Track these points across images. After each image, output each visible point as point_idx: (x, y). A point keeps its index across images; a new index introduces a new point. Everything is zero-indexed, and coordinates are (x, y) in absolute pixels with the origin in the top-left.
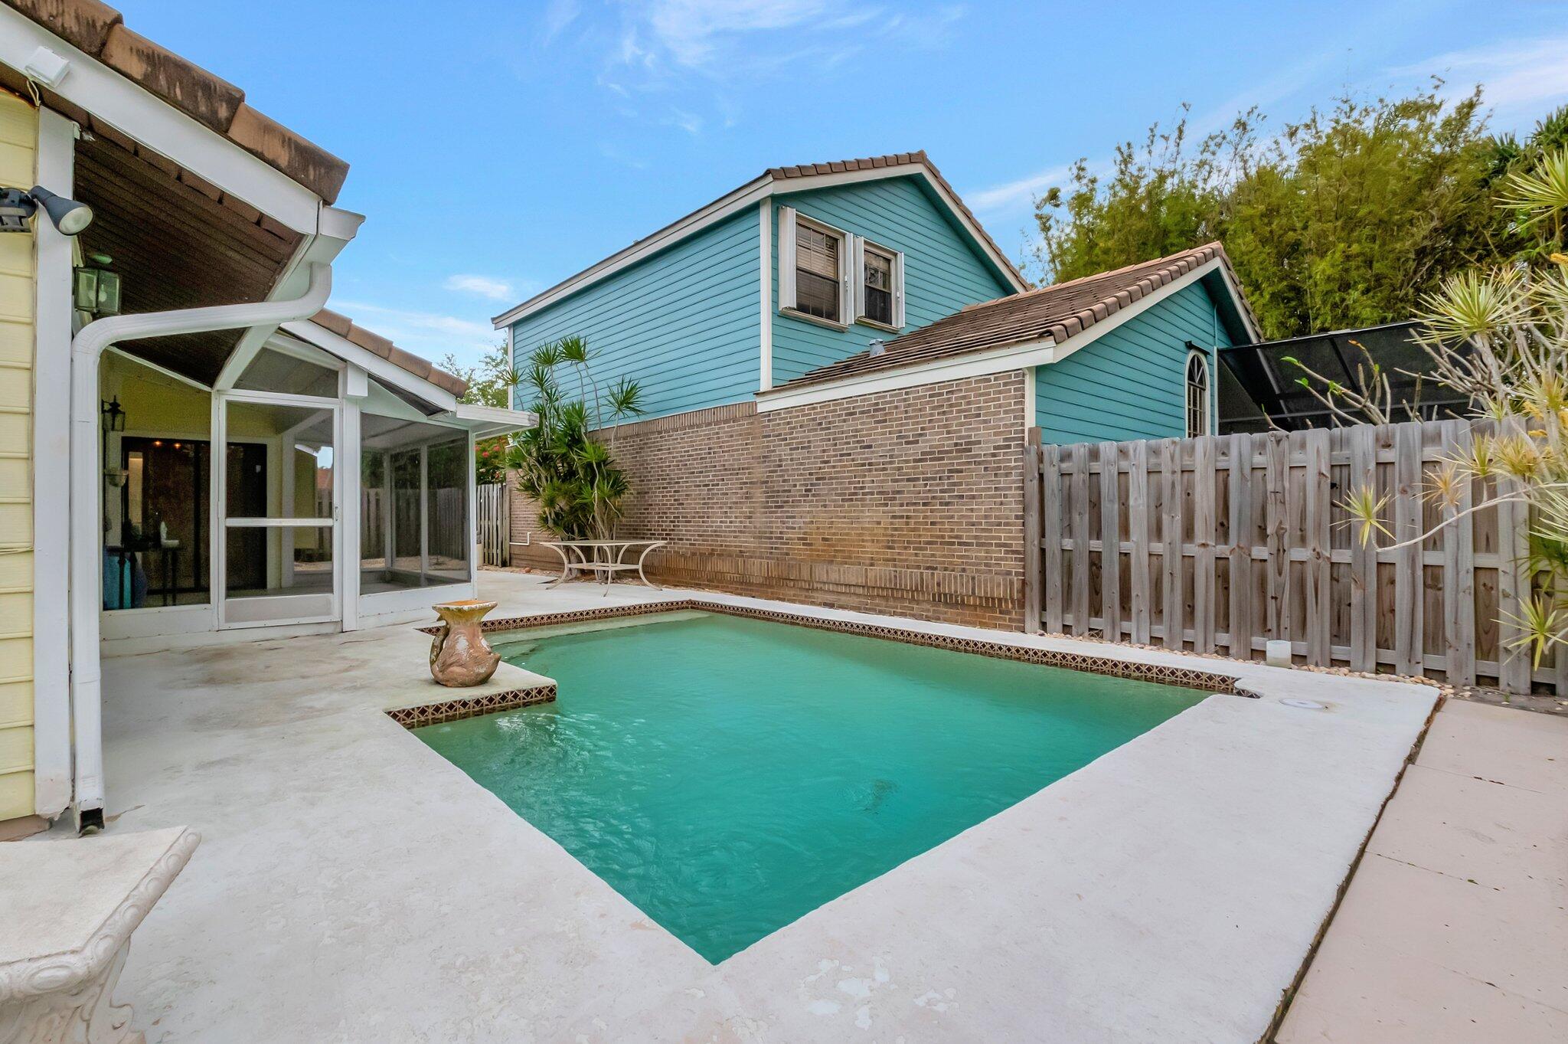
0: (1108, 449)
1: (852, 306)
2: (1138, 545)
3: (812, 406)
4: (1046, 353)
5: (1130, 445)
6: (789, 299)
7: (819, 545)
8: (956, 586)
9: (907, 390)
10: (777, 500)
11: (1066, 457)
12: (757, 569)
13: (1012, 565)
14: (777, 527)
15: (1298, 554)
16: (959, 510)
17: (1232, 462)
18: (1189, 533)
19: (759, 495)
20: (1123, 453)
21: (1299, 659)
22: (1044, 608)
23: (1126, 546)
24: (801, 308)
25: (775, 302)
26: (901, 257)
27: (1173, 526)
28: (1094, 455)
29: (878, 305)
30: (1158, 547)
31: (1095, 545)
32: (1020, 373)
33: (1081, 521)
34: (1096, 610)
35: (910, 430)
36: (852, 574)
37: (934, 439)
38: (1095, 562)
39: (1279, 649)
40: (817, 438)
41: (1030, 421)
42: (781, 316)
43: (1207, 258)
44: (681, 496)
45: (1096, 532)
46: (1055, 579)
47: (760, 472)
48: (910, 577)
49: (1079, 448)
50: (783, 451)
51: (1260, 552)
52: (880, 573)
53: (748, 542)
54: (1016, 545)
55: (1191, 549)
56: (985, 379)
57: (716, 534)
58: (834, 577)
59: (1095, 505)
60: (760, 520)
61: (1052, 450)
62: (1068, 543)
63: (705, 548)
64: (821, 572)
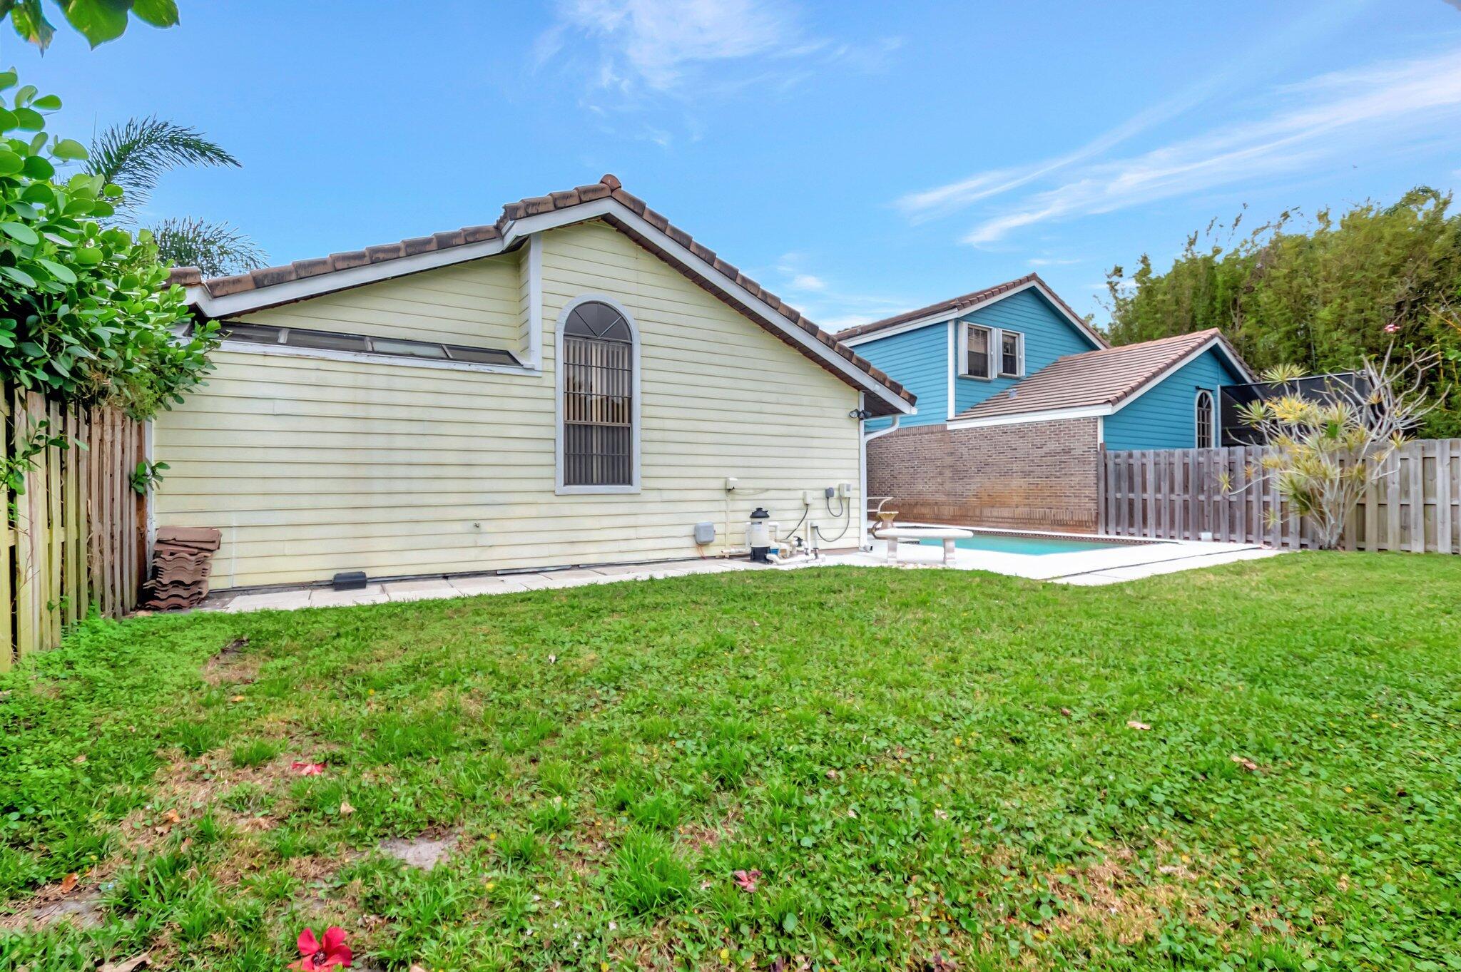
0: (1137, 453)
1: (995, 368)
2: (1150, 495)
3: (982, 428)
4: (1108, 410)
5: (1146, 452)
6: (963, 370)
7: (986, 498)
8: (1064, 516)
9: (1037, 423)
10: (959, 473)
11: (1117, 456)
12: (947, 511)
13: (1092, 506)
14: (959, 487)
15: (1217, 498)
16: (1065, 480)
17: (1189, 460)
18: (1172, 490)
19: (948, 473)
20: (1143, 455)
21: (1215, 540)
22: (1107, 524)
23: (1145, 496)
24: (970, 373)
25: (956, 371)
26: (1022, 335)
27: (1165, 487)
28: (1130, 456)
29: (1009, 363)
30: (1159, 496)
31: (1131, 496)
32: (1096, 418)
33: (1125, 485)
34: (1131, 525)
35: (1038, 442)
36: (1006, 512)
37: (1051, 446)
38: (1131, 502)
39: (1206, 535)
40: (985, 444)
41: (1100, 439)
42: (959, 378)
44: (895, 473)
45: (1131, 489)
46: (1112, 511)
47: (949, 460)
48: (1038, 513)
49: (1124, 454)
50: (964, 450)
51: (1202, 497)
52: (1022, 511)
53: (941, 498)
54: (1094, 496)
55: (1173, 497)
56: (1078, 420)
57: (920, 493)
58: (995, 514)
59: (1131, 478)
60: (948, 486)
61: (1111, 453)
62: (1119, 496)
63: (912, 501)
64: (987, 512)
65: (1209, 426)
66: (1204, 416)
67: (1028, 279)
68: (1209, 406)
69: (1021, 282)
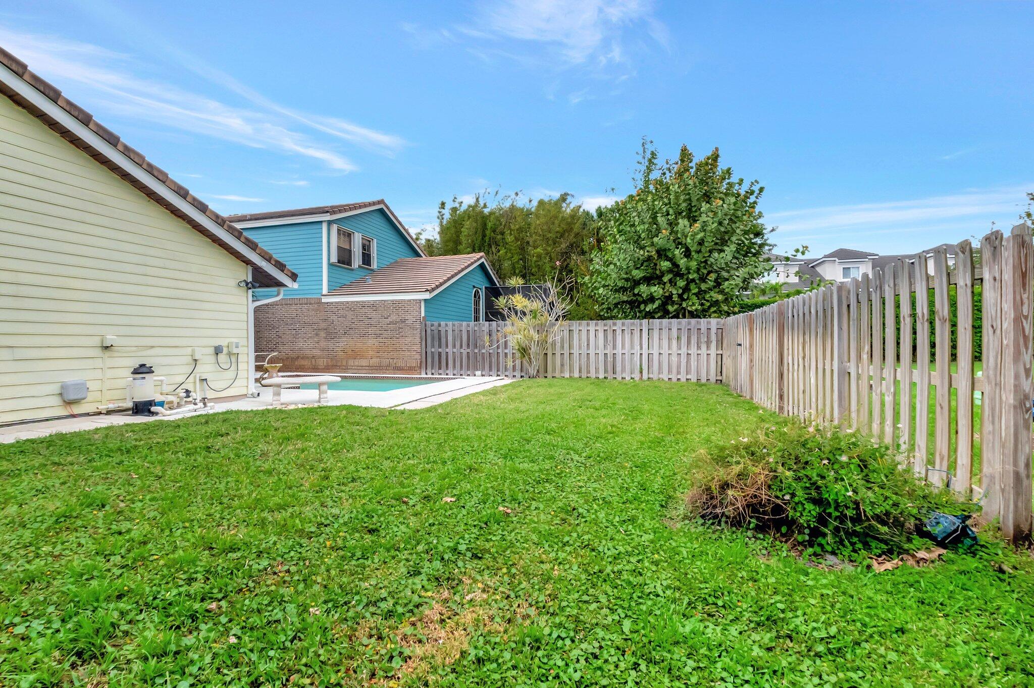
0: (443, 323)
1: (357, 261)
2: (450, 350)
3: (348, 302)
4: (427, 296)
5: (448, 323)
6: (334, 259)
7: (350, 352)
8: (400, 364)
9: (385, 301)
10: (331, 335)
11: (432, 325)
12: (321, 363)
13: (418, 357)
14: (331, 345)
15: (484, 351)
16: (402, 340)
17: (470, 329)
18: (461, 347)
19: (323, 334)
20: (446, 325)
21: (483, 375)
22: (426, 369)
23: (447, 350)
24: (339, 262)
25: (329, 259)
26: (375, 240)
27: (458, 344)
28: (440, 325)
29: (367, 259)
30: (455, 350)
31: (440, 350)
32: (420, 300)
33: (436, 344)
34: (440, 368)
35: (386, 314)
36: (364, 362)
37: (394, 318)
38: (440, 354)
39: (478, 373)
40: (350, 315)
41: (423, 314)
42: (331, 265)
43: (479, 259)
44: (280, 334)
45: (440, 346)
46: (429, 360)
47: (323, 325)
48: (385, 362)
49: (436, 324)
50: (334, 318)
51: (476, 351)
52: (375, 361)
53: (317, 352)
54: (419, 350)
55: (462, 351)
56: (410, 301)
57: (300, 349)
58: (356, 363)
59: (440, 339)
60: (323, 344)
61: (428, 323)
62: (433, 350)
63: (294, 355)
64: (351, 362)
65: (479, 309)
66: (477, 303)
67: (380, 202)
68: (479, 298)
69: (374, 204)
